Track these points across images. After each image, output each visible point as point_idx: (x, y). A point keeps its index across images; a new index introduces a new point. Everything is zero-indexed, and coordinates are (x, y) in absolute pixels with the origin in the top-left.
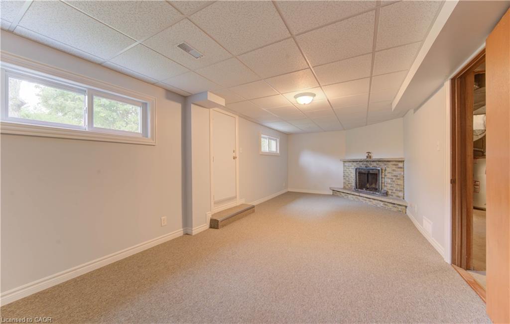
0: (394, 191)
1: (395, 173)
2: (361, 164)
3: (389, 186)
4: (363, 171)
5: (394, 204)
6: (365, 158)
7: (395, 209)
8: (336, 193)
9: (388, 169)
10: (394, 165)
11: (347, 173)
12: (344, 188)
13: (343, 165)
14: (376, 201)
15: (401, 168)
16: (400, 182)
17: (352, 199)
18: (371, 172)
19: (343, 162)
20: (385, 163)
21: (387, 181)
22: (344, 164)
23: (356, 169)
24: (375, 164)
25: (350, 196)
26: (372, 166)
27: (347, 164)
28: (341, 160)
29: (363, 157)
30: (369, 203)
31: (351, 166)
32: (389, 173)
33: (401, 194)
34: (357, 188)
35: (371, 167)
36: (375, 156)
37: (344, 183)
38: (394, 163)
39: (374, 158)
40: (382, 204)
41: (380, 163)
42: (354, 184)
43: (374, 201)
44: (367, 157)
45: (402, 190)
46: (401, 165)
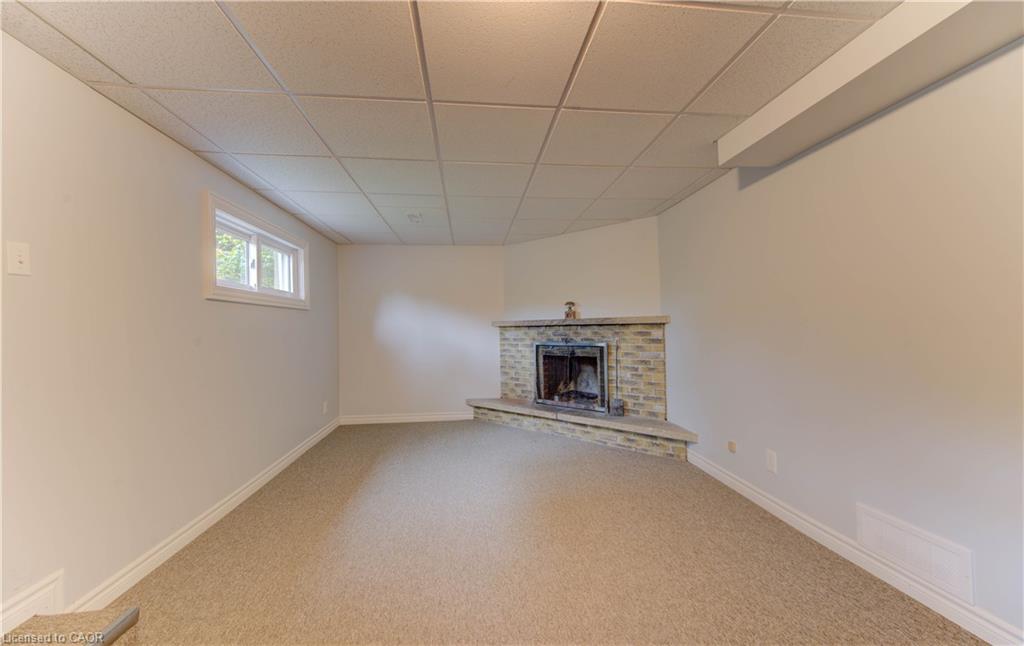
0: (641, 401)
1: (642, 355)
2: (550, 332)
3: (627, 389)
4: (557, 352)
5: (655, 437)
6: (564, 317)
7: (657, 452)
8: (483, 416)
9: (623, 345)
10: (640, 333)
11: (512, 356)
12: (504, 398)
13: (498, 337)
14: (602, 432)
15: (657, 341)
16: (654, 377)
17: (533, 429)
18: (579, 353)
19: (498, 330)
20: (617, 329)
21: (622, 375)
22: (501, 333)
23: (537, 347)
24: (588, 333)
25: (526, 422)
26: (581, 338)
27: (511, 334)
28: (493, 324)
29: (558, 314)
30: (585, 439)
31: (522, 340)
32: (627, 354)
33: (658, 408)
34: (540, 397)
35: (578, 341)
36: (585, 313)
37: (504, 384)
38: (640, 329)
39: (582, 317)
40: (620, 439)
41: (601, 330)
42: (531, 386)
43: (598, 433)
44: (567, 315)
45: (661, 399)
46: (656, 333)
